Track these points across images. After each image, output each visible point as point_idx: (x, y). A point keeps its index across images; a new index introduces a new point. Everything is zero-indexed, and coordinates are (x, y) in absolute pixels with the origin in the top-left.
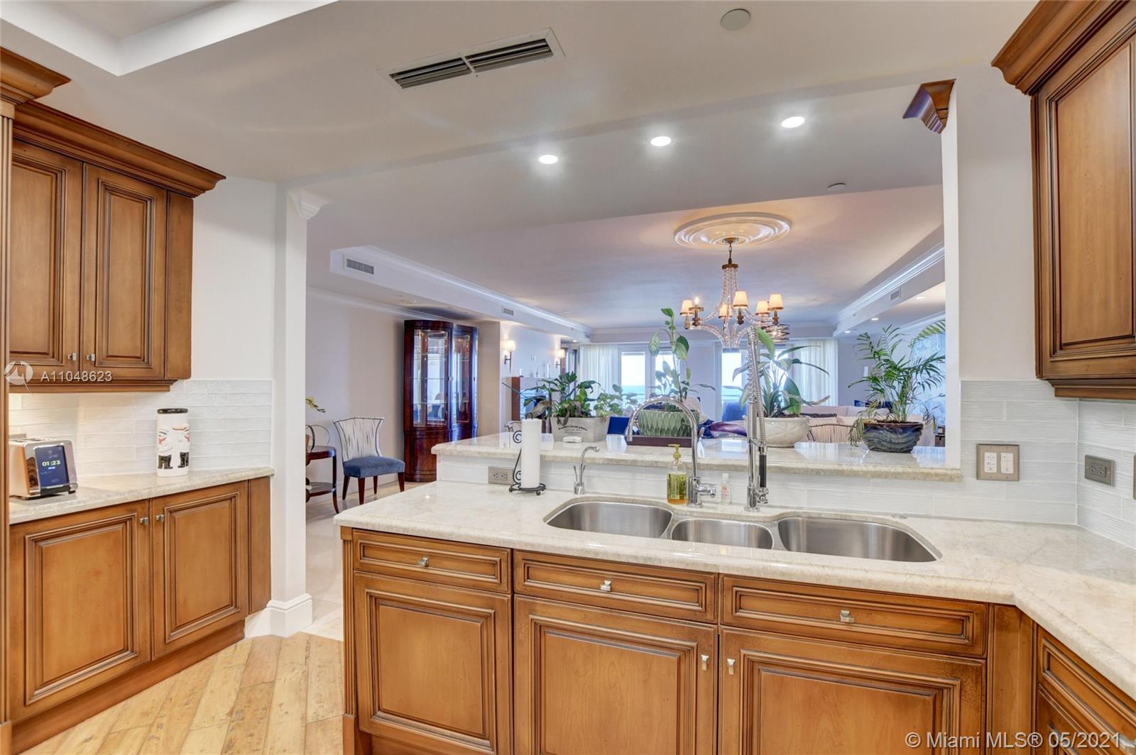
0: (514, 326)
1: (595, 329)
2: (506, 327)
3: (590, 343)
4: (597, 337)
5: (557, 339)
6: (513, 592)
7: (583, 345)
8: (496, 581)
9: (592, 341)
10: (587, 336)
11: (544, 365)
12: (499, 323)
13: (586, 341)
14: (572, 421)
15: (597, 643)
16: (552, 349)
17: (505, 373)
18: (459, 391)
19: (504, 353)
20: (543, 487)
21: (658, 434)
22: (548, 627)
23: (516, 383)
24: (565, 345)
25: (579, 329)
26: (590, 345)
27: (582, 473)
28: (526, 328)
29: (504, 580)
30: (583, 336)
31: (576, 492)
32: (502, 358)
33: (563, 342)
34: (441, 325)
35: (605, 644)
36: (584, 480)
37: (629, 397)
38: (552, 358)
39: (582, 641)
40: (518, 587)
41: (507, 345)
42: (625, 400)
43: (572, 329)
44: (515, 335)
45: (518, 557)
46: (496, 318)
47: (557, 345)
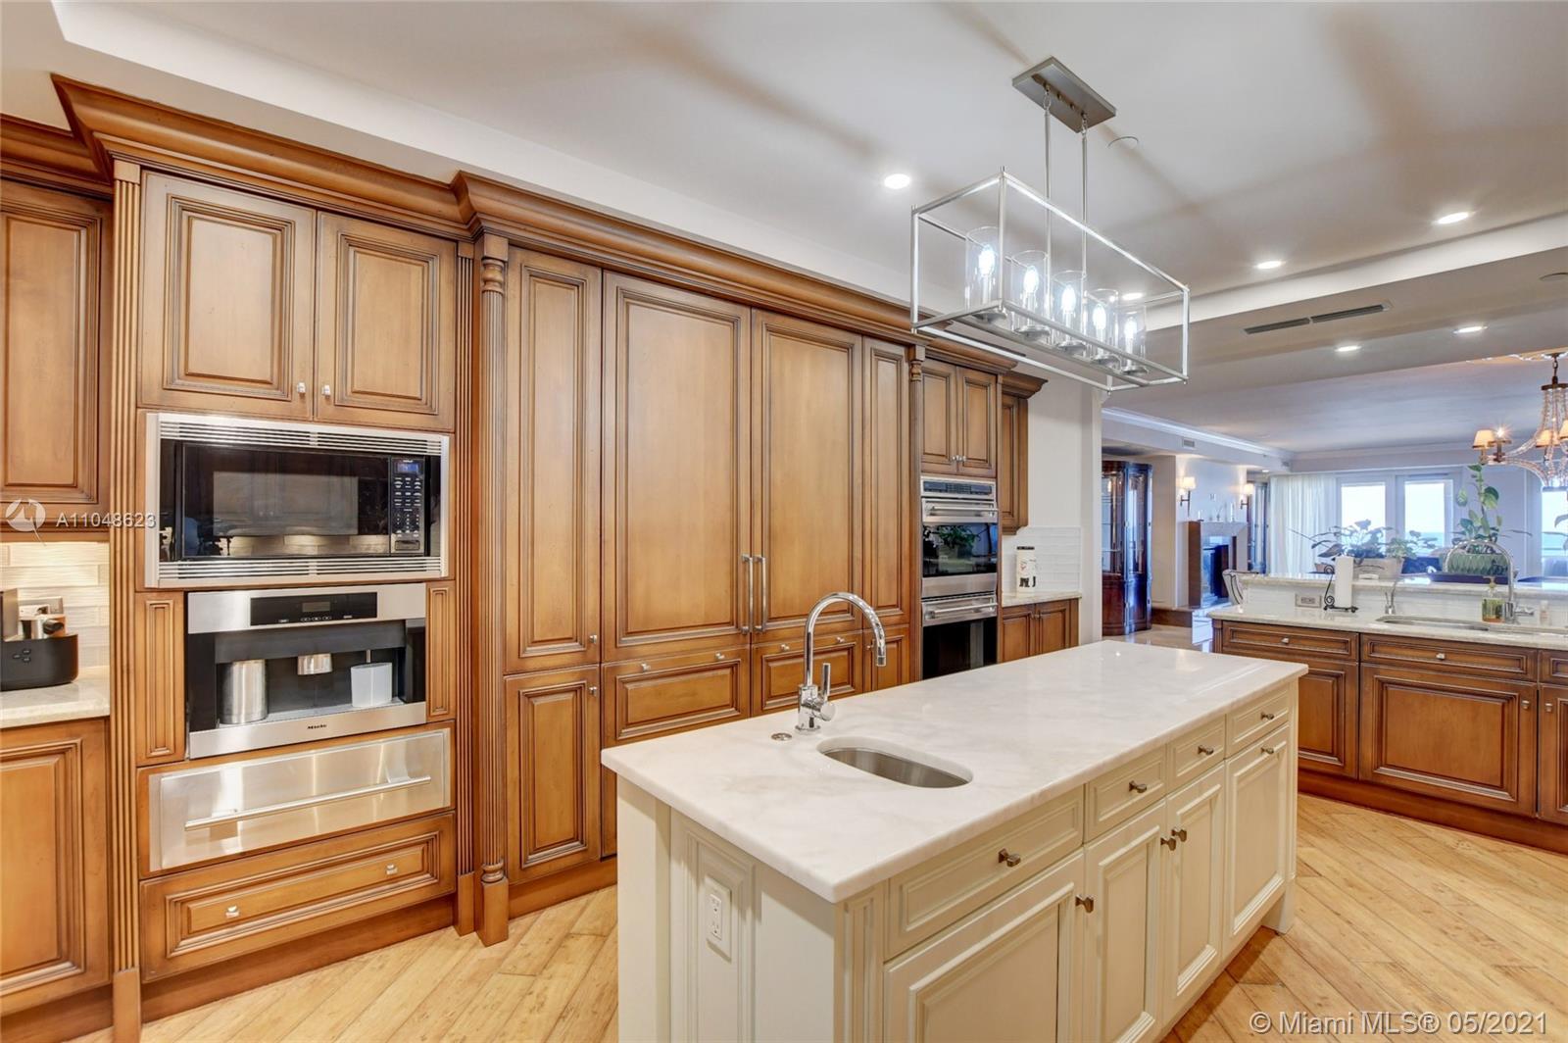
0: (1191, 459)
1: (1296, 453)
2: (1182, 460)
3: (1290, 473)
4: (1298, 465)
5: (1241, 470)
6: (1360, 662)
7: (1275, 476)
8: (1345, 653)
9: (1291, 470)
10: (1285, 464)
11: (1226, 506)
12: (1175, 457)
13: (1284, 470)
14: (1366, 561)
15: (1431, 694)
16: (1236, 483)
17: (1182, 516)
18: (1135, 539)
19: (1181, 493)
20: (1354, 609)
21: (1466, 573)
22: (1390, 683)
23: (1194, 529)
24: (1251, 477)
25: (1271, 455)
26: (1287, 476)
27: (1392, 599)
28: (1206, 460)
29: (1353, 653)
30: (1280, 463)
31: (1387, 612)
32: (1178, 498)
33: (1249, 473)
34: (1116, 466)
35: (1439, 694)
36: (1395, 604)
37: (1426, 541)
38: (1236, 496)
39: (1420, 692)
40: (1364, 657)
41: (1185, 483)
42: (1421, 543)
43: (1265, 456)
44: (1194, 469)
45: (1365, 638)
46: (1170, 451)
47: (1242, 477)
